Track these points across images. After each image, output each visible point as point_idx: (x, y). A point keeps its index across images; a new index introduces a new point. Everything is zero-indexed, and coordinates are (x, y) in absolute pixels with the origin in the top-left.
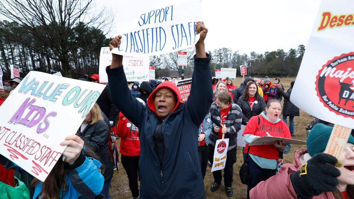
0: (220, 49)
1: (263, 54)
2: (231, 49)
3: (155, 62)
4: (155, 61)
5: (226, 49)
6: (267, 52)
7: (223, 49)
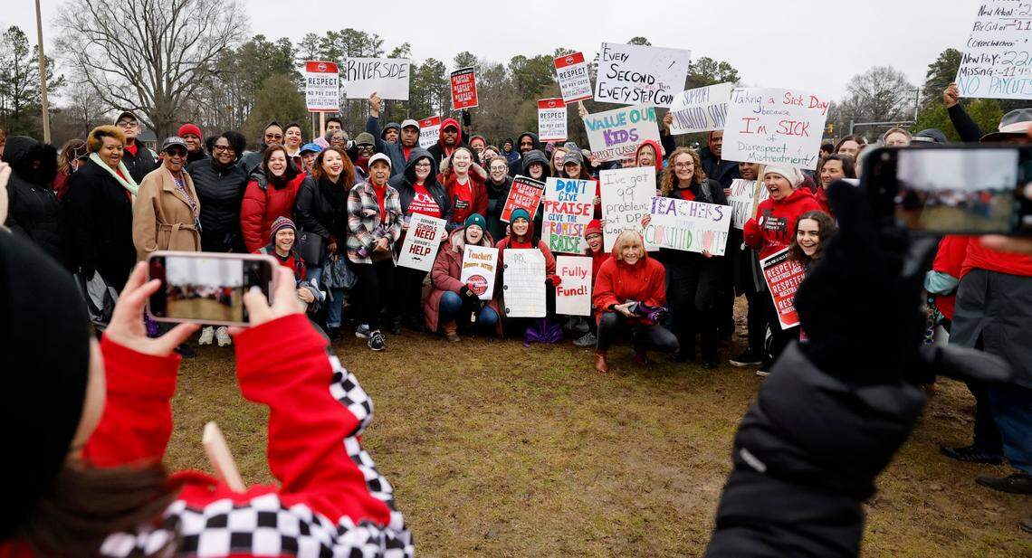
0: (329, 33)
1: (506, 63)
2: (379, 39)
3: (24, 76)
4: (24, 70)
5: (355, 33)
6: (521, 57)
7: (342, 32)
